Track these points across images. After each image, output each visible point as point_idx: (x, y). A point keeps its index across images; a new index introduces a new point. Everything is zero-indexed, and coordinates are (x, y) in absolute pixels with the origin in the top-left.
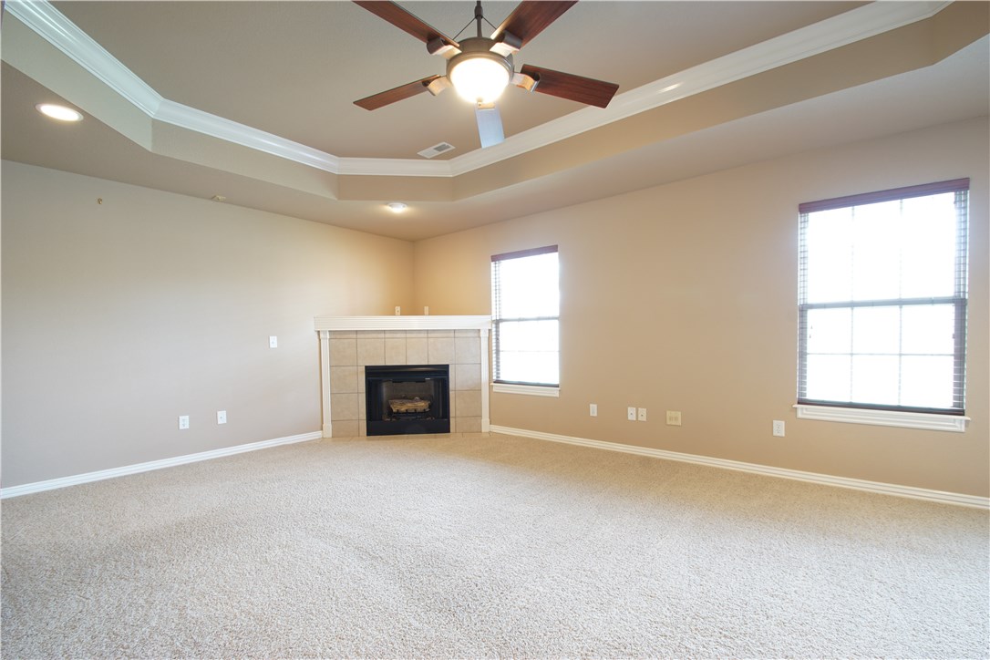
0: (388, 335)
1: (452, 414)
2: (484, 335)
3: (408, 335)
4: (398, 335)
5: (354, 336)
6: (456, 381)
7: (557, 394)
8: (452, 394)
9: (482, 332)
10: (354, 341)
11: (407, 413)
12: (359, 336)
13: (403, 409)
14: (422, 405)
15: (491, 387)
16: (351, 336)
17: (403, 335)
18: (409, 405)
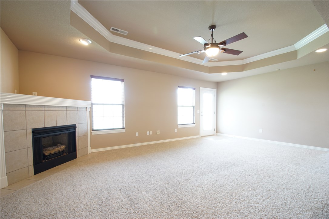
0: (46, 109)
1: (77, 149)
2: (88, 110)
3: (57, 109)
4: (52, 109)
5: (24, 109)
6: (79, 131)
7: (124, 131)
8: (77, 138)
9: (88, 109)
10: (25, 111)
11: (55, 153)
12: (27, 109)
13: (52, 152)
14: (63, 147)
15: (91, 133)
16: (21, 108)
17: (54, 109)
18: (57, 149)
